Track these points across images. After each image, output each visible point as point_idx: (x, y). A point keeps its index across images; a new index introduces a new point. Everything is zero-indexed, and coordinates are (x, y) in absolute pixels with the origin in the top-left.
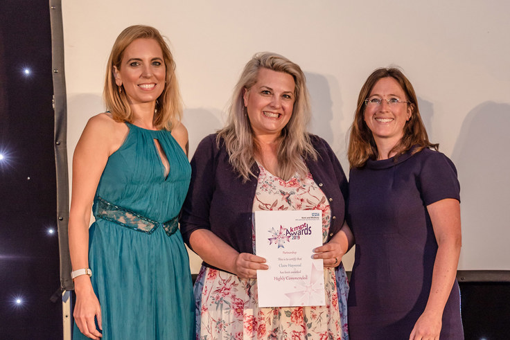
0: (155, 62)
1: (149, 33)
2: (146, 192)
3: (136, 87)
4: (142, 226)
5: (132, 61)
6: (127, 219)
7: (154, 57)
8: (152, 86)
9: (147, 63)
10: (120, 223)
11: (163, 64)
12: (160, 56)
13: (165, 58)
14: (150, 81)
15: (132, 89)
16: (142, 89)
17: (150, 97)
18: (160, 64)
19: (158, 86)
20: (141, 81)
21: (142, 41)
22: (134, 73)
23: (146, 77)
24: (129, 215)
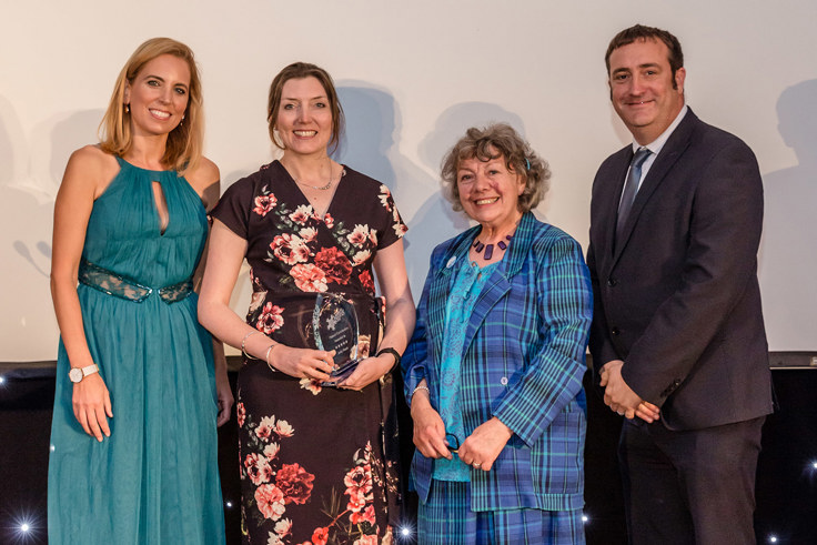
0: (178, 89)
1: (181, 52)
2: (133, 249)
3: (146, 111)
4: (129, 293)
5: (152, 79)
6: (110, 284)
7: (180, 82)
8: (167, 115)
9: (169, 86)
10: (102, 290)
11: (187, 94)
12: (187, 84)
13: (191, 89)
14: (165, 108)
15: (141, 112)
16: (153, 115)
17: (159, 127)
18: (184, 92)
19: (173, 118)
20: (155, 105)
21: (171, 58)
22: (150, 93)
23: (162, 103)
24: (113, 279)
